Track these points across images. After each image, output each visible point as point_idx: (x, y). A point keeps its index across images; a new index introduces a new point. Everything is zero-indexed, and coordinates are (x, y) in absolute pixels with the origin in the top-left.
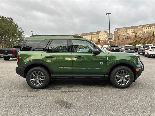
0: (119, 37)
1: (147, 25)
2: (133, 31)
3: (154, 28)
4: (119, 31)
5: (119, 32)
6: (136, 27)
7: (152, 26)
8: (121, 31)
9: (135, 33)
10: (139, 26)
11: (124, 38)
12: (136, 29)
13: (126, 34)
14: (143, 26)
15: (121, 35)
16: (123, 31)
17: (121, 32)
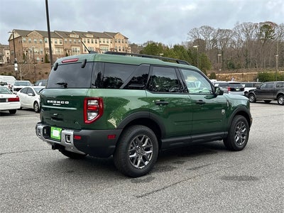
0: (24, 54)
1: (89, 33)
2: (59, 44)
3: (102, 43)
4: (24, 39)
5: (24, 41)
6: (67, 35)
7: (98, 38)
8: (30, 40)
9: (65, 50)
10: (73, 33)
11: (38, 59)
12: (66, 40)
13: (42, 50)
14: (82, 35)
15: (31, 52)
16: (35, 40)
17: (30, 42)
